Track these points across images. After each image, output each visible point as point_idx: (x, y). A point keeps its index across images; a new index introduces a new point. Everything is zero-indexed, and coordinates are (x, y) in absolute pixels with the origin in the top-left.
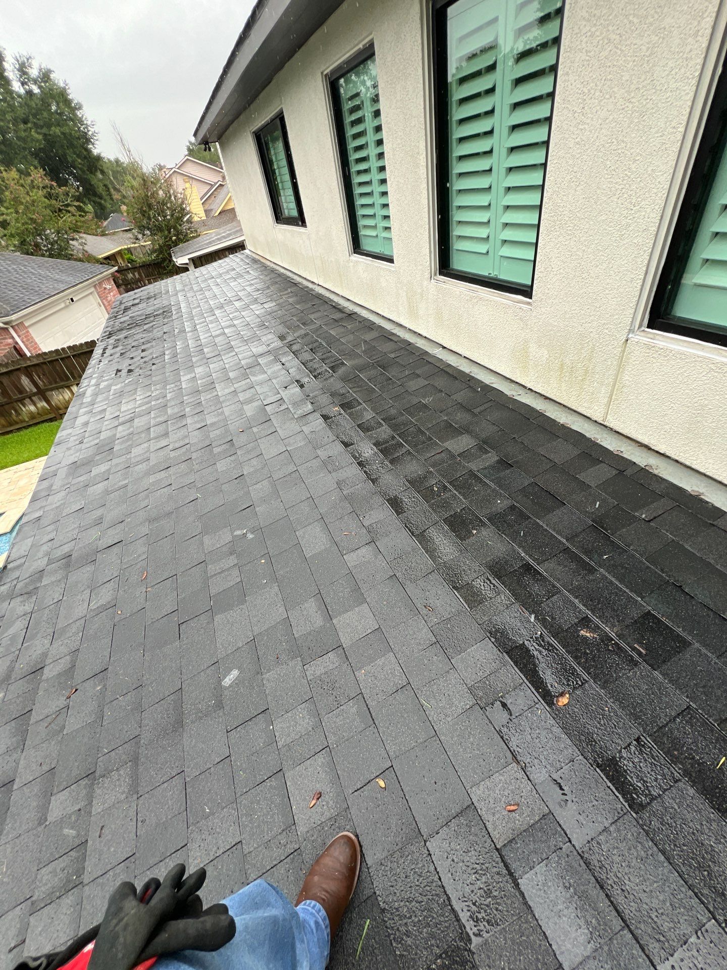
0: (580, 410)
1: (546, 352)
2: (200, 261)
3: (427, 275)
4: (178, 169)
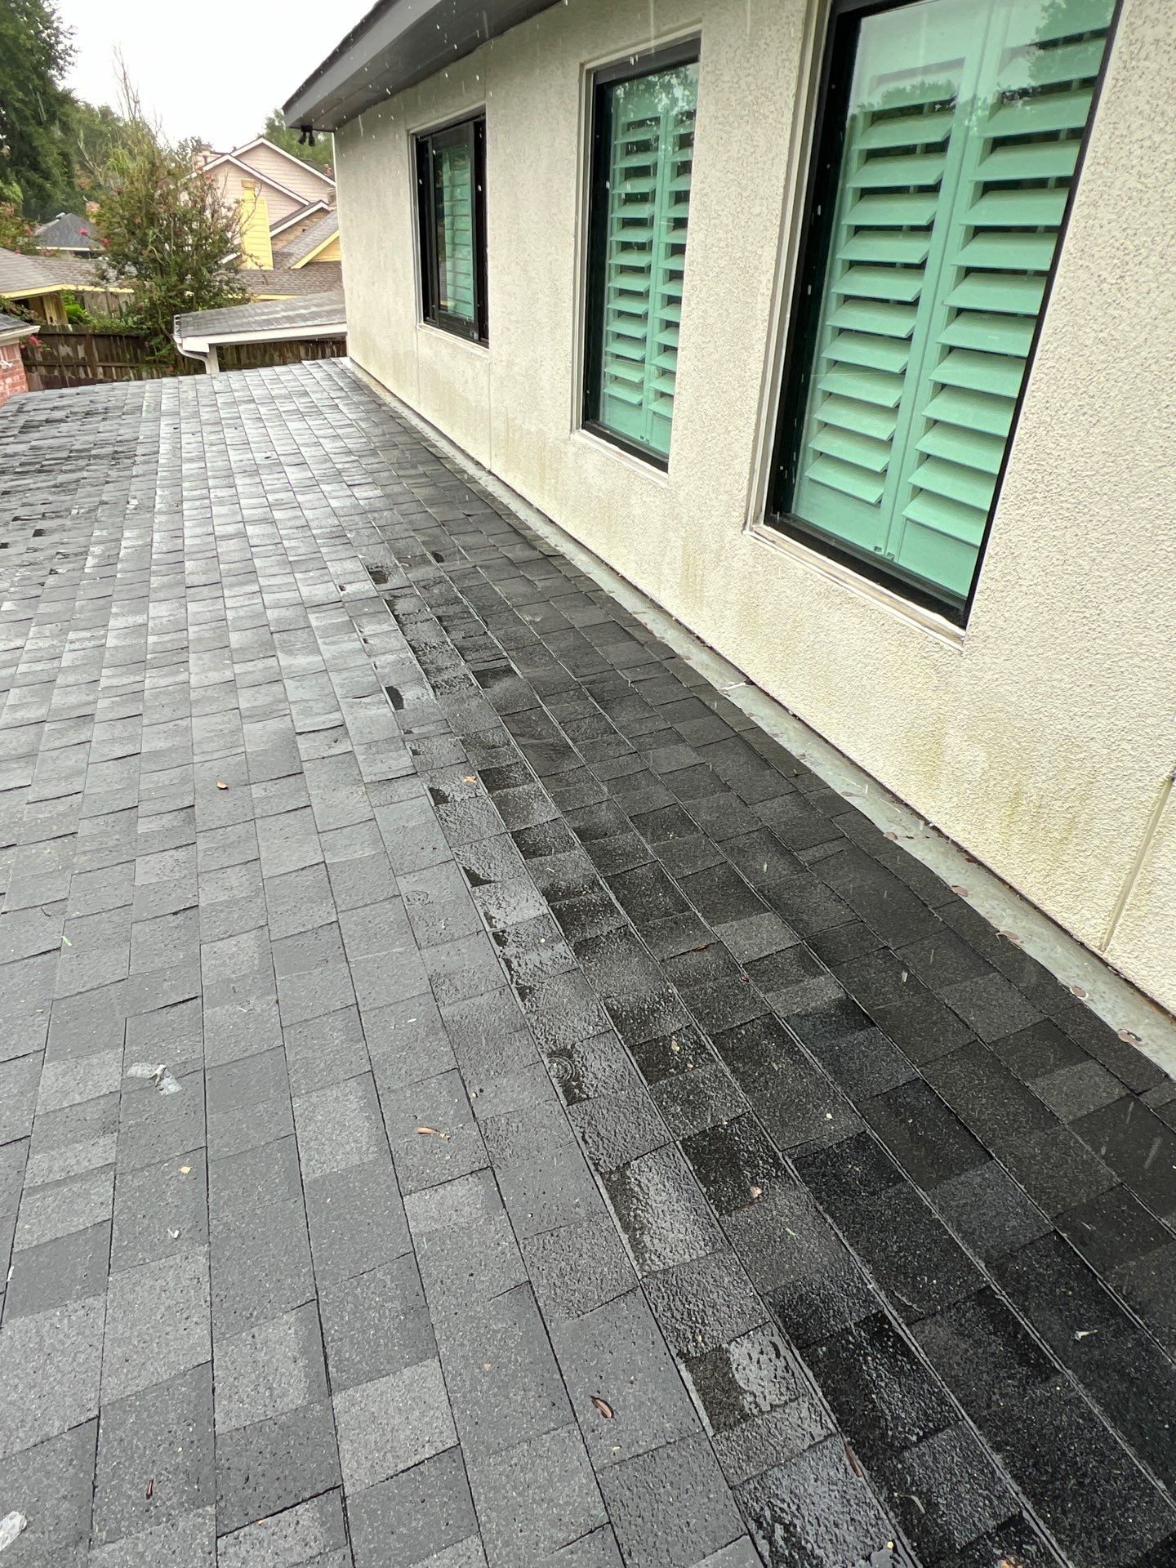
0: (1048, 908)
1: (983, 756)
2: (235, 357)
3: (737, 516)
4: (236, 158)
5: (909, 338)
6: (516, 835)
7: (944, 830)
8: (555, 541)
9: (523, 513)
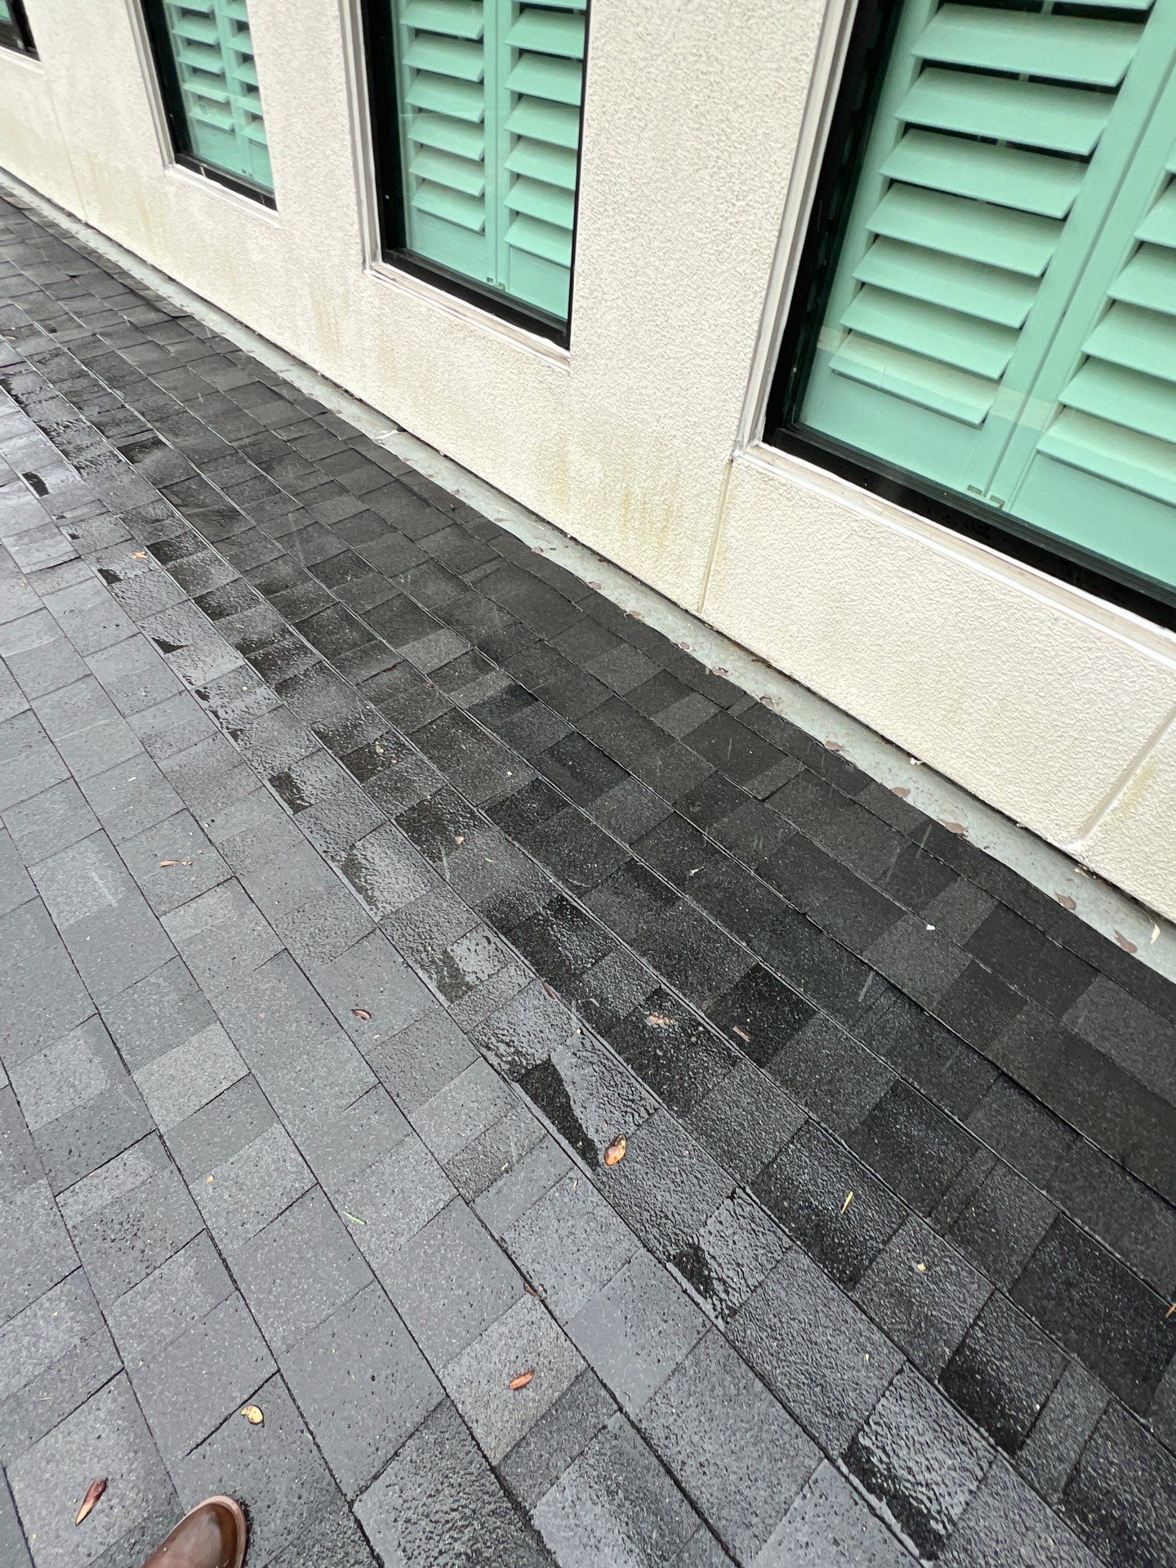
6: (199, 601)
9: (138, 272)
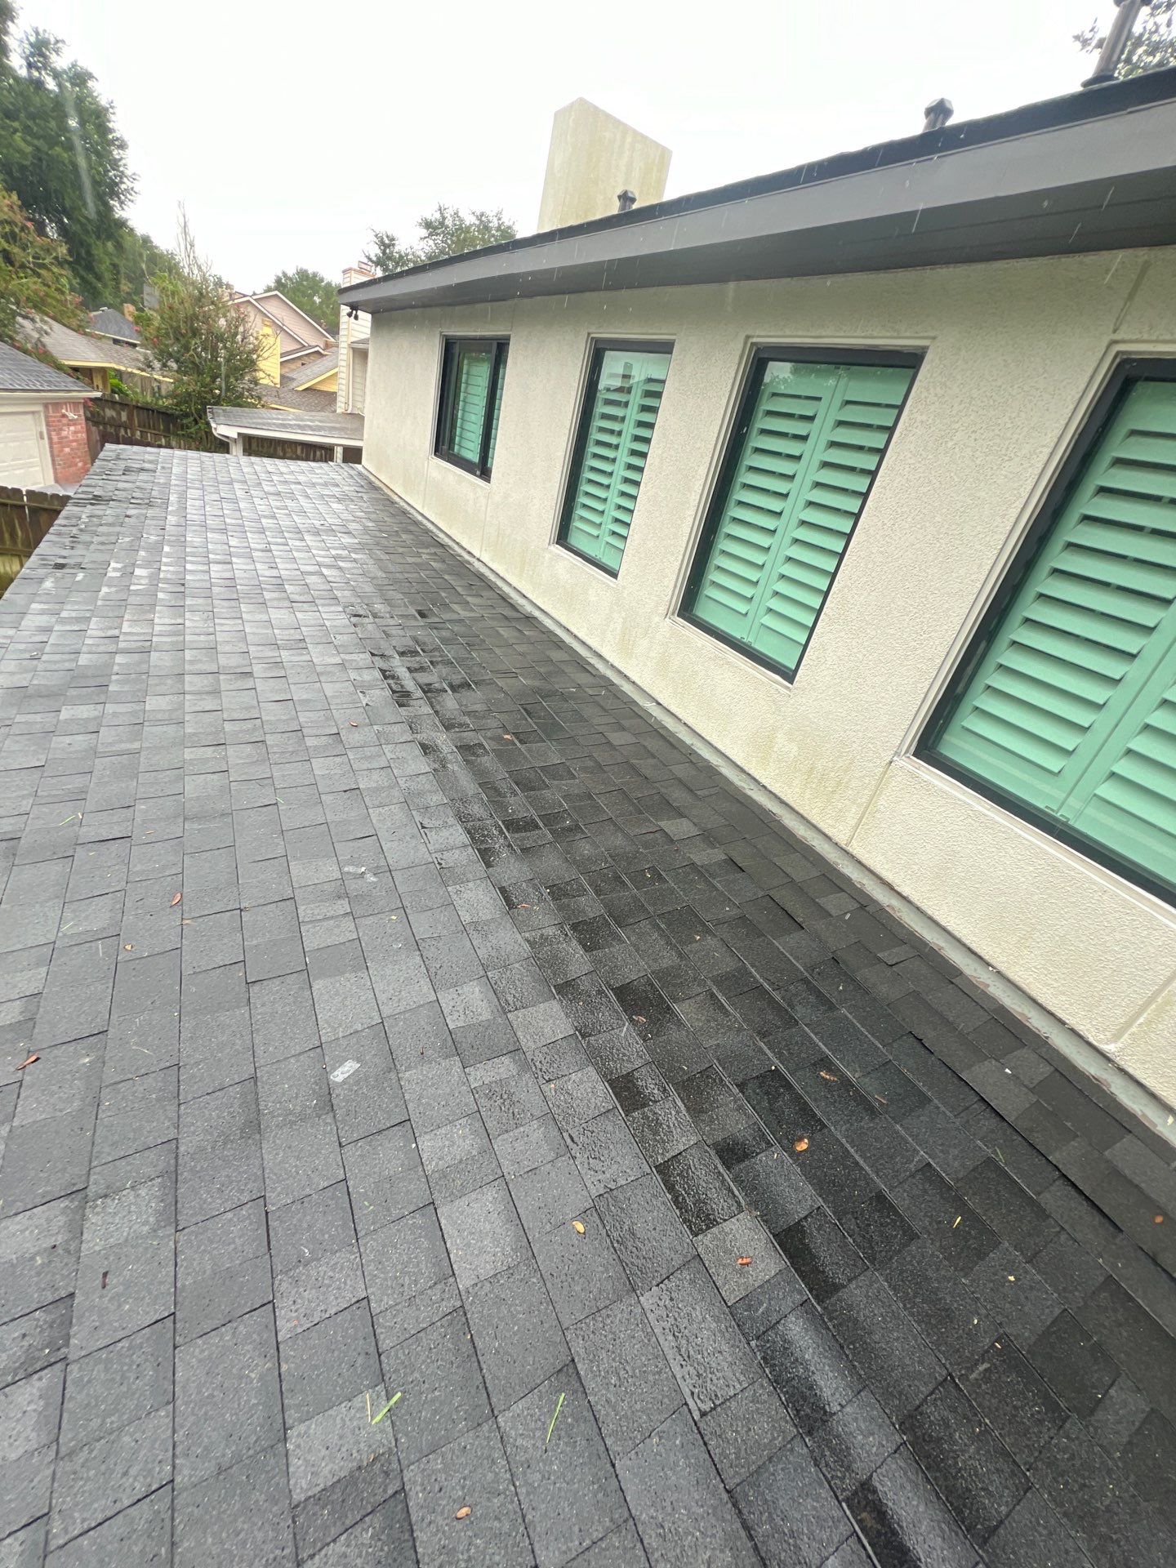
1: (796, 749)
4: (255, 300)
5: (775, 531)
7: (768, 787)
8: (529, 608)
